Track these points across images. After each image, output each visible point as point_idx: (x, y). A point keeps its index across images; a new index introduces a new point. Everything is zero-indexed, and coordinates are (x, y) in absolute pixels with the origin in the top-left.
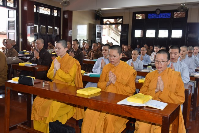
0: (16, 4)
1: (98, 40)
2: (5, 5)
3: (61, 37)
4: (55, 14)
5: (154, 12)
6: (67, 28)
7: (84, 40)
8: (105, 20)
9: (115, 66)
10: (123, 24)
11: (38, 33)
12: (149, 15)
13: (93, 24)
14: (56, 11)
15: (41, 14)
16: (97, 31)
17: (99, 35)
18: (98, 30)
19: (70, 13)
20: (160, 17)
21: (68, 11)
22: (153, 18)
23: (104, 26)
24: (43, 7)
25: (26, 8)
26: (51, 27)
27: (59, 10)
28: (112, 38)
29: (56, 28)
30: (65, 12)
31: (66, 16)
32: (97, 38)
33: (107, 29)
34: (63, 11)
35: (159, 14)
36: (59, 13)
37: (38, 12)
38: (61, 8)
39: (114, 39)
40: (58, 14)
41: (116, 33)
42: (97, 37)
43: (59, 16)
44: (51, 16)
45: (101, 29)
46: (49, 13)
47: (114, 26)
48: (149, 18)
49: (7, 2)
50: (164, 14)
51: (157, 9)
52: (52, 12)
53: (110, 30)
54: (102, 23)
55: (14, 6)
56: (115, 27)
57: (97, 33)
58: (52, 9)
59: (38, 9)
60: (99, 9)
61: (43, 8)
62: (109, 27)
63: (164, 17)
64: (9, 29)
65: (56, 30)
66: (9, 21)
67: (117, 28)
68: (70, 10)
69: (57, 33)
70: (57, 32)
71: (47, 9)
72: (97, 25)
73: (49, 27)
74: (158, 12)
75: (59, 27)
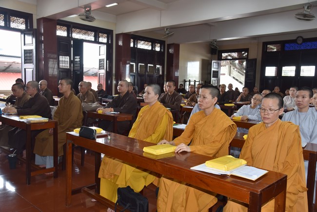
0: (110, 38)
1: (215, 80)
2: (97, 41)
3: (165, 77)
4: (158, 49)
5: (294, 41)
6: (172, 66)
7: (195, 81)
8: (224, 55)
9: (206, 116)
10: (249, 58)
11: (135, 73)
12: (287, 45)
13: (208, 60)
14: (159, 45)
15: (139, 49)
16: (213, 69)
17: (216, 74)
18: (215, 68)
19: (177, 47)
20: (302, 48)
21: (173, 44)
22: (292, 49)
23: (223, 63)
24: (142, 40)
25: (120, 43)
26: (152, 65)
27: (162, 43)
28: (234, 78)
29: (158, 66)
30: (169, 46)
31: (171, 51)
32: (212, 79)
33: (227, 66)
34: (168, 45)
35: (301, 44)
36: (162, 47)
37: (136, 47)
38: (165, 41)
39: (237, 80)
41: (239, 71)
42: (213, 77)
43: (162, 50)
44: (152, 51)
45: (219, 66)
46: (150, 48)
47: (237, 62)
48: (286, 49)
49: (99, 37)
50: (309, 43)
51: (298, 37)
52: (153, 46)
53: (232, 68)
54: (220, 58)
55: (108, 41)
56: (239, 63)
57: (213, 71)
58: (153, 42)
59: (136, 43)
60: (214, 40)
61: (143, 42)
62: (231, 63)
63: (309, 48)
64: (99, 69)
65: (158, 68)
66: (100, 60)
67: (242, 65)
68: (176, 42)
69: (159, 73)
70: (159, 71)
71: (147, 43)
72: (213, 61)
73: (149, 65)
74: (300, 41)
75: (162, 64)
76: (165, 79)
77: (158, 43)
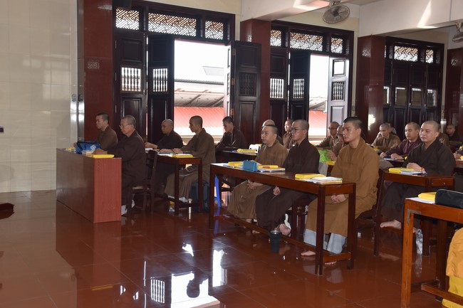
2: (328, 50)
3: (442, 111)
4: (429, 59)
6: (459, 90)
14: (432, 52)
15: (397, 60)
24: (401, 46)
26: (419, 90)
27: (438, 49)
29: (430, 91)
30: (452, 54)
34: (449, 51)
36: (438, 56)
37: (391, 57)
38: (444, 45)
40: (434, 59)
43: (438, 62)
44: (420, 63)
46: (415, 59)
49: (331, 44)
52: (421, 55)
58: (421, 47)
59: (391, 51)
61: (403, 48)
64: (333, 99)
65: (431, 94)
66: (333, 83)
69: (433, 103)
70: (432, 100)
71: (409, 49)
73: (413, 89)
75: (438, 87)
76: (443, 115)
77: (430, 49)
